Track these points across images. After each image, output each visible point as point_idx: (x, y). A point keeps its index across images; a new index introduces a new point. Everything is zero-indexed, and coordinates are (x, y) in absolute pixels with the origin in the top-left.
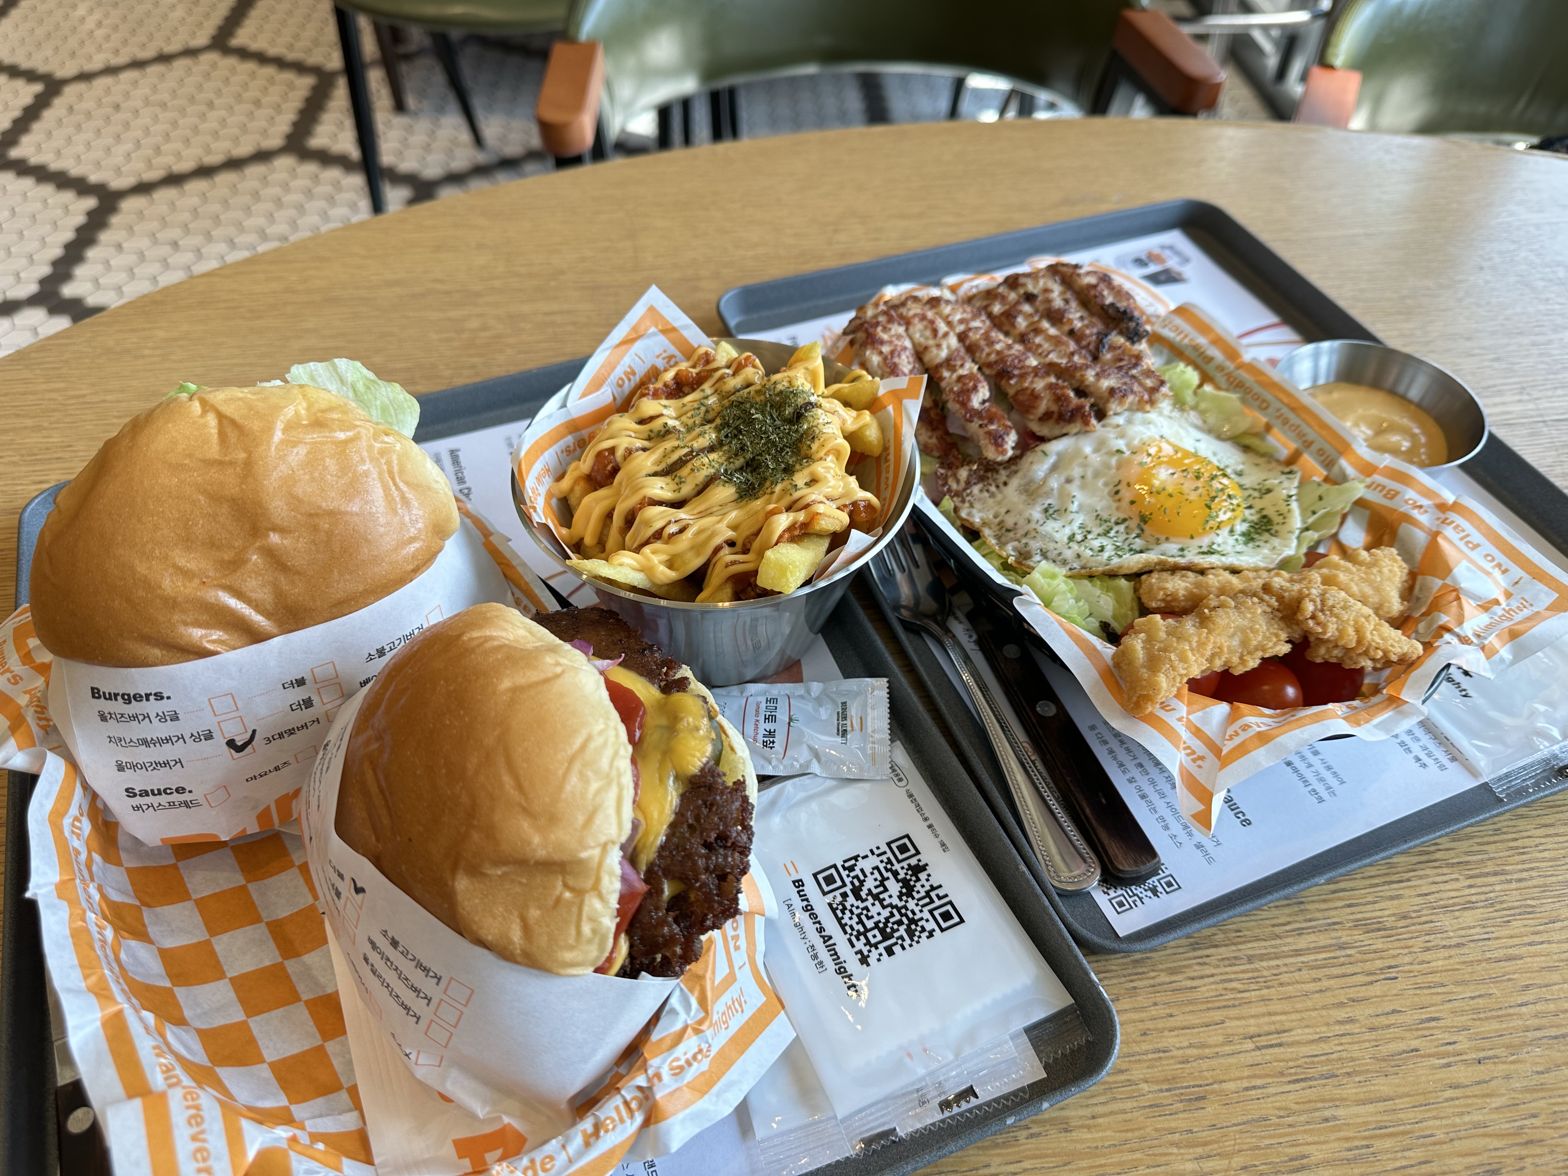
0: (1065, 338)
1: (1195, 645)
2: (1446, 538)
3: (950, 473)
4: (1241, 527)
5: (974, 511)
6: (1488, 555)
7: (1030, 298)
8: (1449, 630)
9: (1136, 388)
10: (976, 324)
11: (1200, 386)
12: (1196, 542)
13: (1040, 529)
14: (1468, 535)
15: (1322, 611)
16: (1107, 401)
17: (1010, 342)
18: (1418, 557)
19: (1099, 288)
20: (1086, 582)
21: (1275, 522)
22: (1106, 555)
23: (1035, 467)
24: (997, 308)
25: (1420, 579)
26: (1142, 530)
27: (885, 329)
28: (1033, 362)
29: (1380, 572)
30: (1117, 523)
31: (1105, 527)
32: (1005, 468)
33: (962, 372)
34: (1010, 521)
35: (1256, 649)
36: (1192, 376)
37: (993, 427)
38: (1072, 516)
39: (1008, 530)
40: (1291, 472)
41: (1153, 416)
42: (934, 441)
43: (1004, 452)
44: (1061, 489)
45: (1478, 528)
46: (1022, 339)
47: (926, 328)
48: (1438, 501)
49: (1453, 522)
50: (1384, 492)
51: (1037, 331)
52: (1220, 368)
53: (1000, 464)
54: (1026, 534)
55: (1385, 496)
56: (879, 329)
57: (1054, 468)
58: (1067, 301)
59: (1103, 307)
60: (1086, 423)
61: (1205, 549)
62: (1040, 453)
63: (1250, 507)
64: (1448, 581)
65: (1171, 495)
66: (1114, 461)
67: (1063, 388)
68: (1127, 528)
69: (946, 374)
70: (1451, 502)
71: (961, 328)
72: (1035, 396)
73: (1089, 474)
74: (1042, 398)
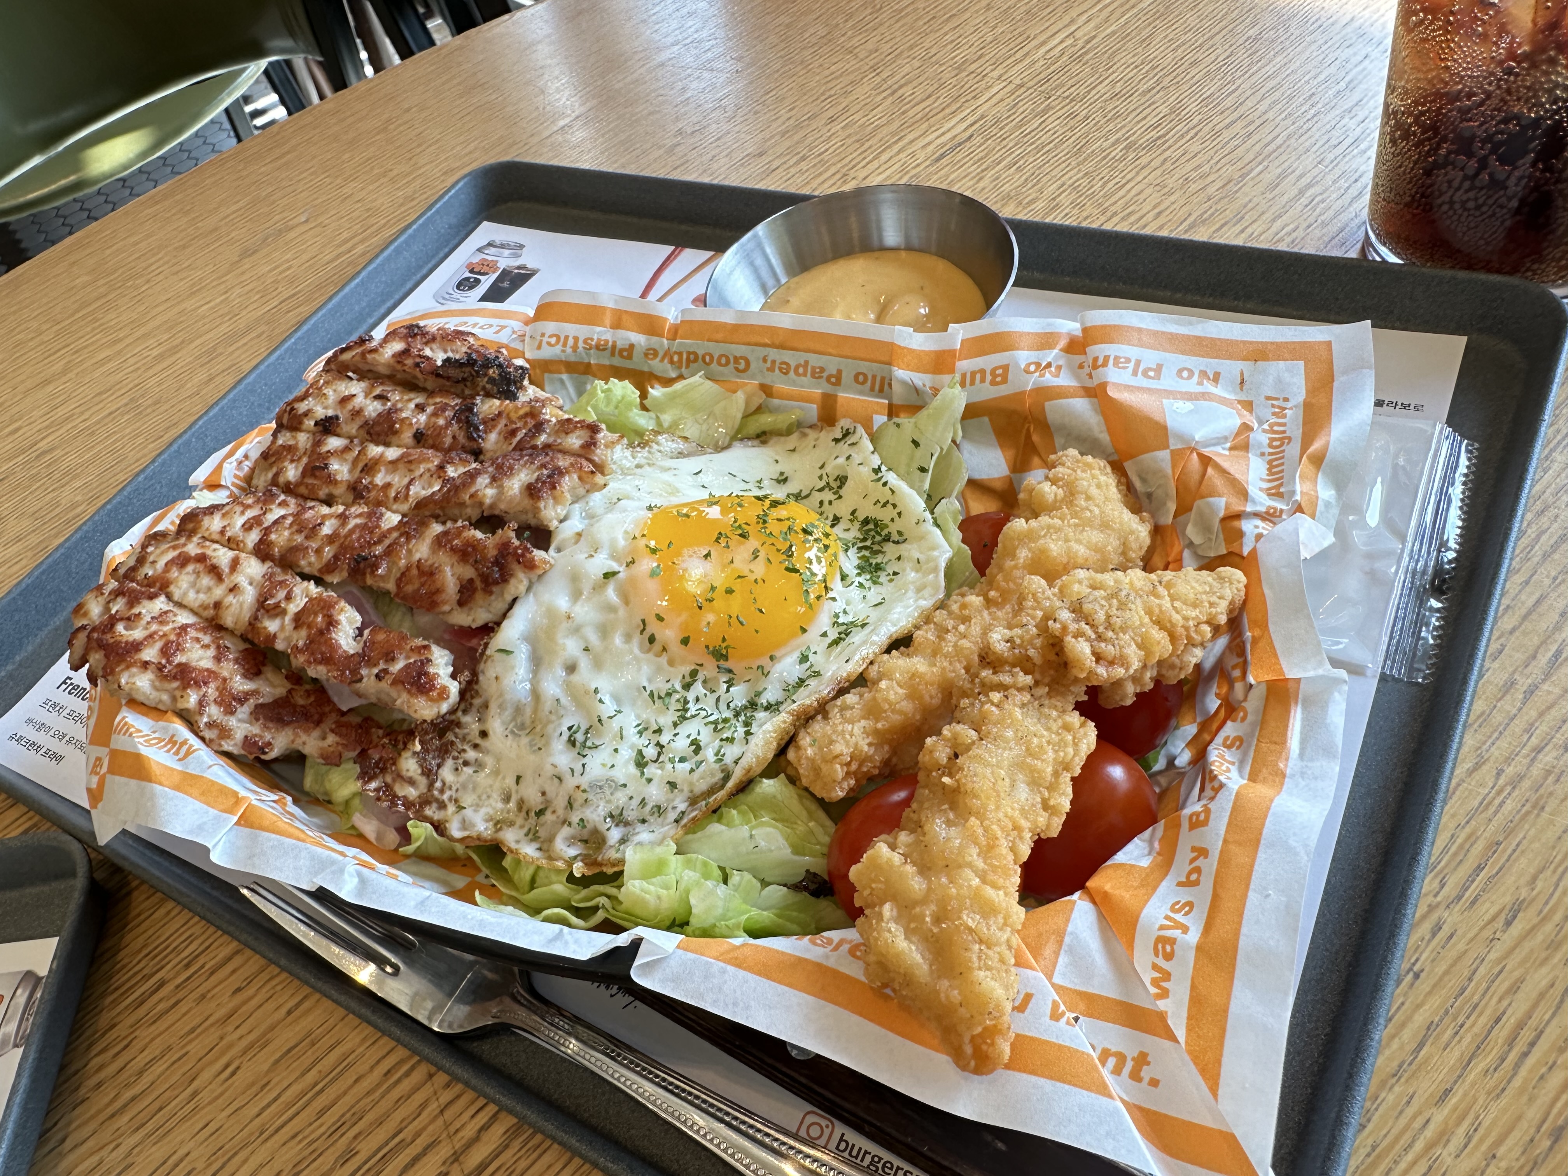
0: (416, 453)
1: (980, 864)
2: (1117, 385)
3: (389, 779)
4: (850, 562)
5: (468, 813)
6: (1180, 371)
7: (327, 426)
8: (1238, 516)
9: (563, 462)
10: (277, 513)
11: (644, 395)
12: (814, 633)
13: (584, 782)
14: (1138, 363)
15: (1100, 637)
16: (536, 511)
17: (341, 509)
18: (1104, 437)
19: (415, 351)
20: (715, 828)
21: (887, 521)
22: (709, 754)
23: (508, 681)
24: (292, 473)
25: (1129, 466)
26: (730, 671)
27: (131, 620)
28: (391, 519)
29: (1088, 498)
30: (687, 687)
31: (674, 706)
32: (465, 712)
33: (293, 608)
34: (531, 794)
35: (1056, 774)
36: (623, 389)
37: (400, 665)
38: (615, 724)
39: (540, 813)
40: (847, 434)
41: (615, 485)
42: (331, 739)
43: (443, 693)
44: (569, 687)
45: (1141, 344)
46: (357, 492)
47: (197, 574)
48: (1063, 343)
49: (1107, 359)
50: (989, 378)
51: (370, 468)
52: (651, 353)
53: (453, 711)
54: (570, 805)
55: (993, 383)
56: (120, 628)
57: (537, 662)
58: (381, 397)
59: (436, 373)
60: (530, 566)
61: (833, 635)
62: (498, 656)
63: (836, 520)
64: (1174, 445)
65: (729, 591)
66: (611, 593)
67: (459, 532)
68: (705, 682)
69: (272, 626)
70: (1079, 333)
71: (253, 537)
72: (428, 573)
73: (594, 639)
74: (439, 569)
